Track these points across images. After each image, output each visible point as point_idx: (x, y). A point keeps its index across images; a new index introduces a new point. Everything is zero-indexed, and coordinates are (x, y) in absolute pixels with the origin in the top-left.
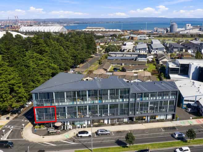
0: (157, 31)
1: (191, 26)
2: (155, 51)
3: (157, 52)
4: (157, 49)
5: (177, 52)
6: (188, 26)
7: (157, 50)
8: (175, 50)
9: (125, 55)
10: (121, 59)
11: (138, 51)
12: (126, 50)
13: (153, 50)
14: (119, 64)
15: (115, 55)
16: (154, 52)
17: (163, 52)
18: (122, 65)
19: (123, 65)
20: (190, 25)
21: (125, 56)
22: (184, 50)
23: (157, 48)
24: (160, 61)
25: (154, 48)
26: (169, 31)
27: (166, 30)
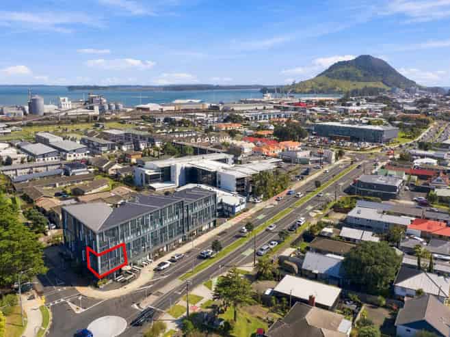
0: (2, 113)
1: (69, 100)
2: (72, 155)
3: (75, 156)
4: (74, 151)
5: (108, 152)
6: (64, 100)
7: (75, 153)
8: (104, 149)
9: (34, 169)
11: (42, 159)
12: (15, 159)
13: (68, 154)
14: (49, 186)
15: (15, 172)
16: (70, 156)
17: (85, 154)
18: (55, 186)
19: (57, 185)
20: (66, 99)
21: (36, 172)
22: (117, 148)
23: (74, 149)
24: (110, 170)
25: (68, 150)
26: (28, 112)
27: (23, 109)
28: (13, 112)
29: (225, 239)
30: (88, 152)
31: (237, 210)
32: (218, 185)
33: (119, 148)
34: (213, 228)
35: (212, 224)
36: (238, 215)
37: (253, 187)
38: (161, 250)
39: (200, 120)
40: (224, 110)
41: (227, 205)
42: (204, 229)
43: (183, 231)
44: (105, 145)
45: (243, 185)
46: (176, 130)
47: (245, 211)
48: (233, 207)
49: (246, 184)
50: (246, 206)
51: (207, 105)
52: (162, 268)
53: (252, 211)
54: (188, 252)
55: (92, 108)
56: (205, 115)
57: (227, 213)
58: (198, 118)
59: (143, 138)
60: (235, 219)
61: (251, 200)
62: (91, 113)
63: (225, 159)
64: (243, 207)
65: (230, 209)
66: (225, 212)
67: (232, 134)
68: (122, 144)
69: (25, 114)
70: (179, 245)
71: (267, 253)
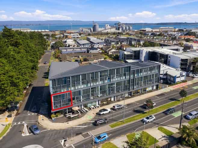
0: (82, 31)
1: (109, 26)
2: (97, 45)
3: (98, 46)
4: (98, 43)
5: (115, 45)
6: (107, 26)
7: (98, 45)
8: (113, 43)
9: (75, 49)
10: (75, 53)
11: (82, 46)
12: (71, 45)
14: (76, 57)
15: (66, 50)
16: (96, 46)
17: (103, 45)
18: (79, 57)
22: (119, 43)
24: (110, 52)
25: (95, 43)
26: (92, 31)
27: (91, 29)
28: (86, 30)
29: (161, 100)
30: (105, 44)
31: (177, 80)
32: (168, 63)
33: (121, 44)
34: (155, 90)
35: (155, 88)
36: (177, 84)
37: (194, 67)
38: (110, 99)
39: (170, 34)
40: (186, 31)
41: (170, 76)
42: (148, 90)
43: (129, 88)
44: (114, 42)
45: (186, 64)
46: (155, 38)
47: (183, 82)
48: (175, 78)
49: (188, 64)
50: (186, 78)
51: (177, 29)
52: (102, 113)
53: (190, 83)
54: (128, 105)
55: (119, 29)
56: (174, 32)
57: (169, 82)
58: (169, 33)
59: (135, 40)
60: (174, 86)
61: (191, 75)
62: (117, 31)
63: (178, 49)
64: (183, 78)
65: (172, 79)
66: (168, 80)
67: (187, 40)
68: (123, 42)
69: (91, 31)
70: (124, 98)
71: (195, 118)
